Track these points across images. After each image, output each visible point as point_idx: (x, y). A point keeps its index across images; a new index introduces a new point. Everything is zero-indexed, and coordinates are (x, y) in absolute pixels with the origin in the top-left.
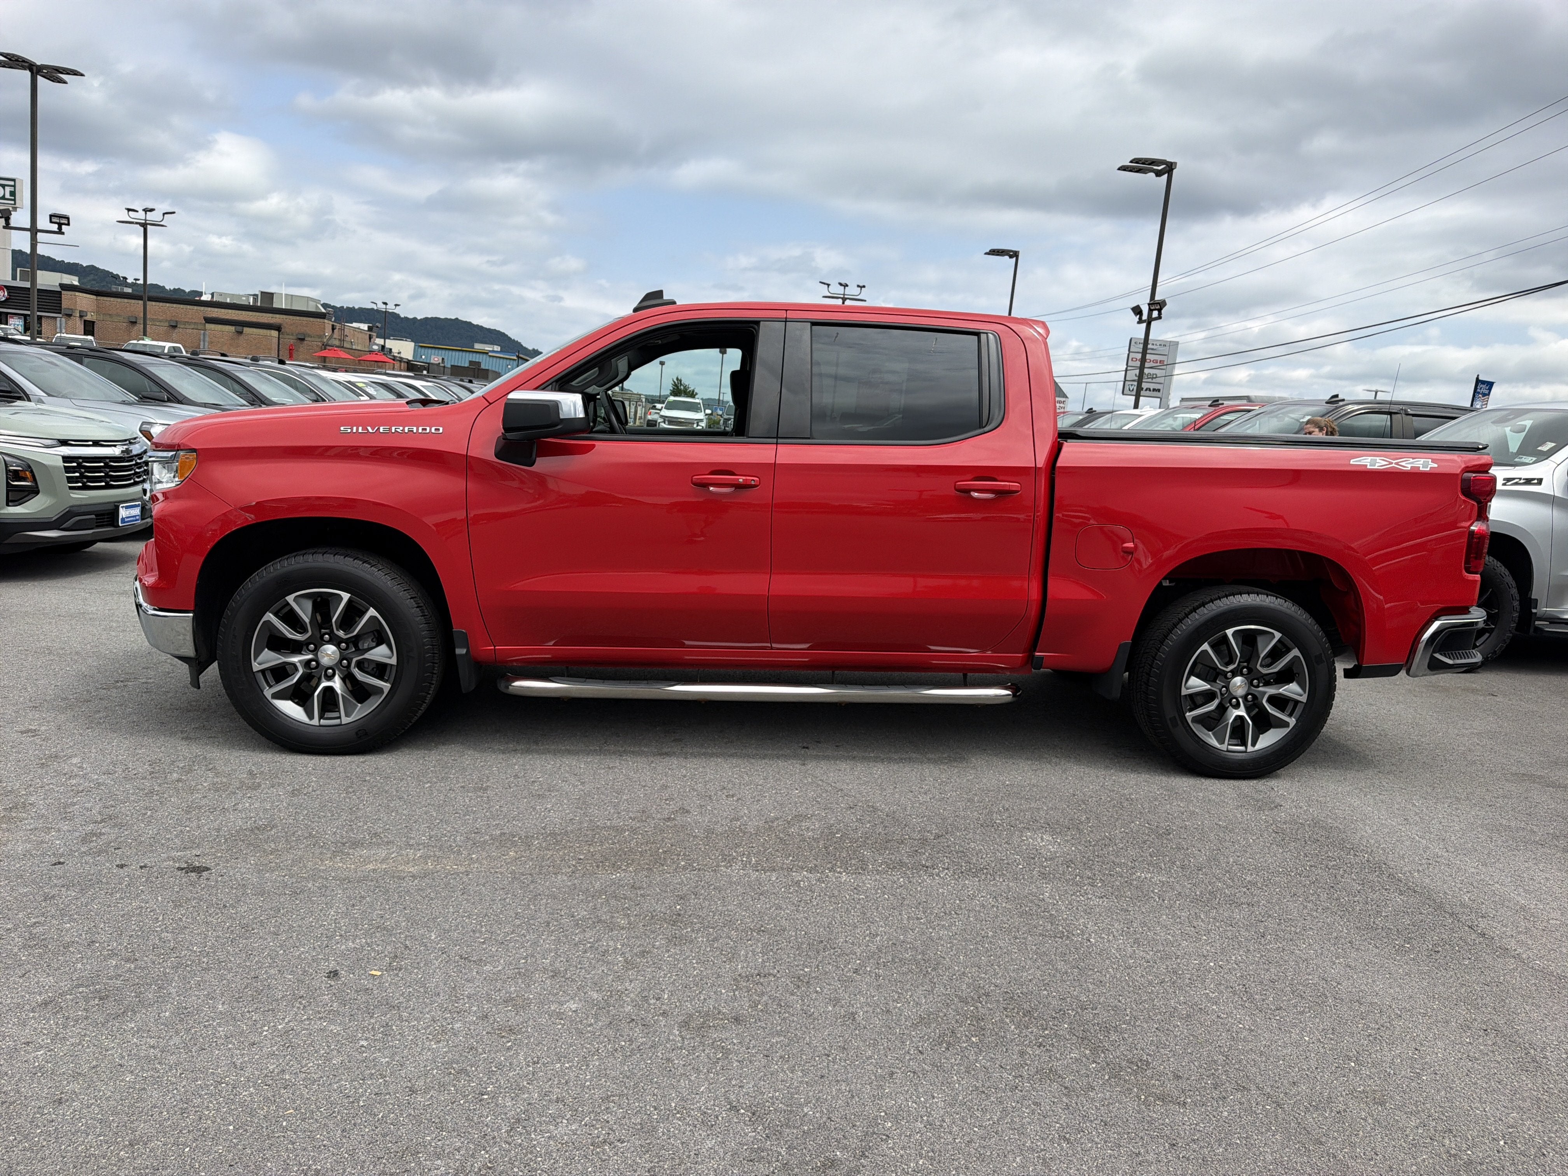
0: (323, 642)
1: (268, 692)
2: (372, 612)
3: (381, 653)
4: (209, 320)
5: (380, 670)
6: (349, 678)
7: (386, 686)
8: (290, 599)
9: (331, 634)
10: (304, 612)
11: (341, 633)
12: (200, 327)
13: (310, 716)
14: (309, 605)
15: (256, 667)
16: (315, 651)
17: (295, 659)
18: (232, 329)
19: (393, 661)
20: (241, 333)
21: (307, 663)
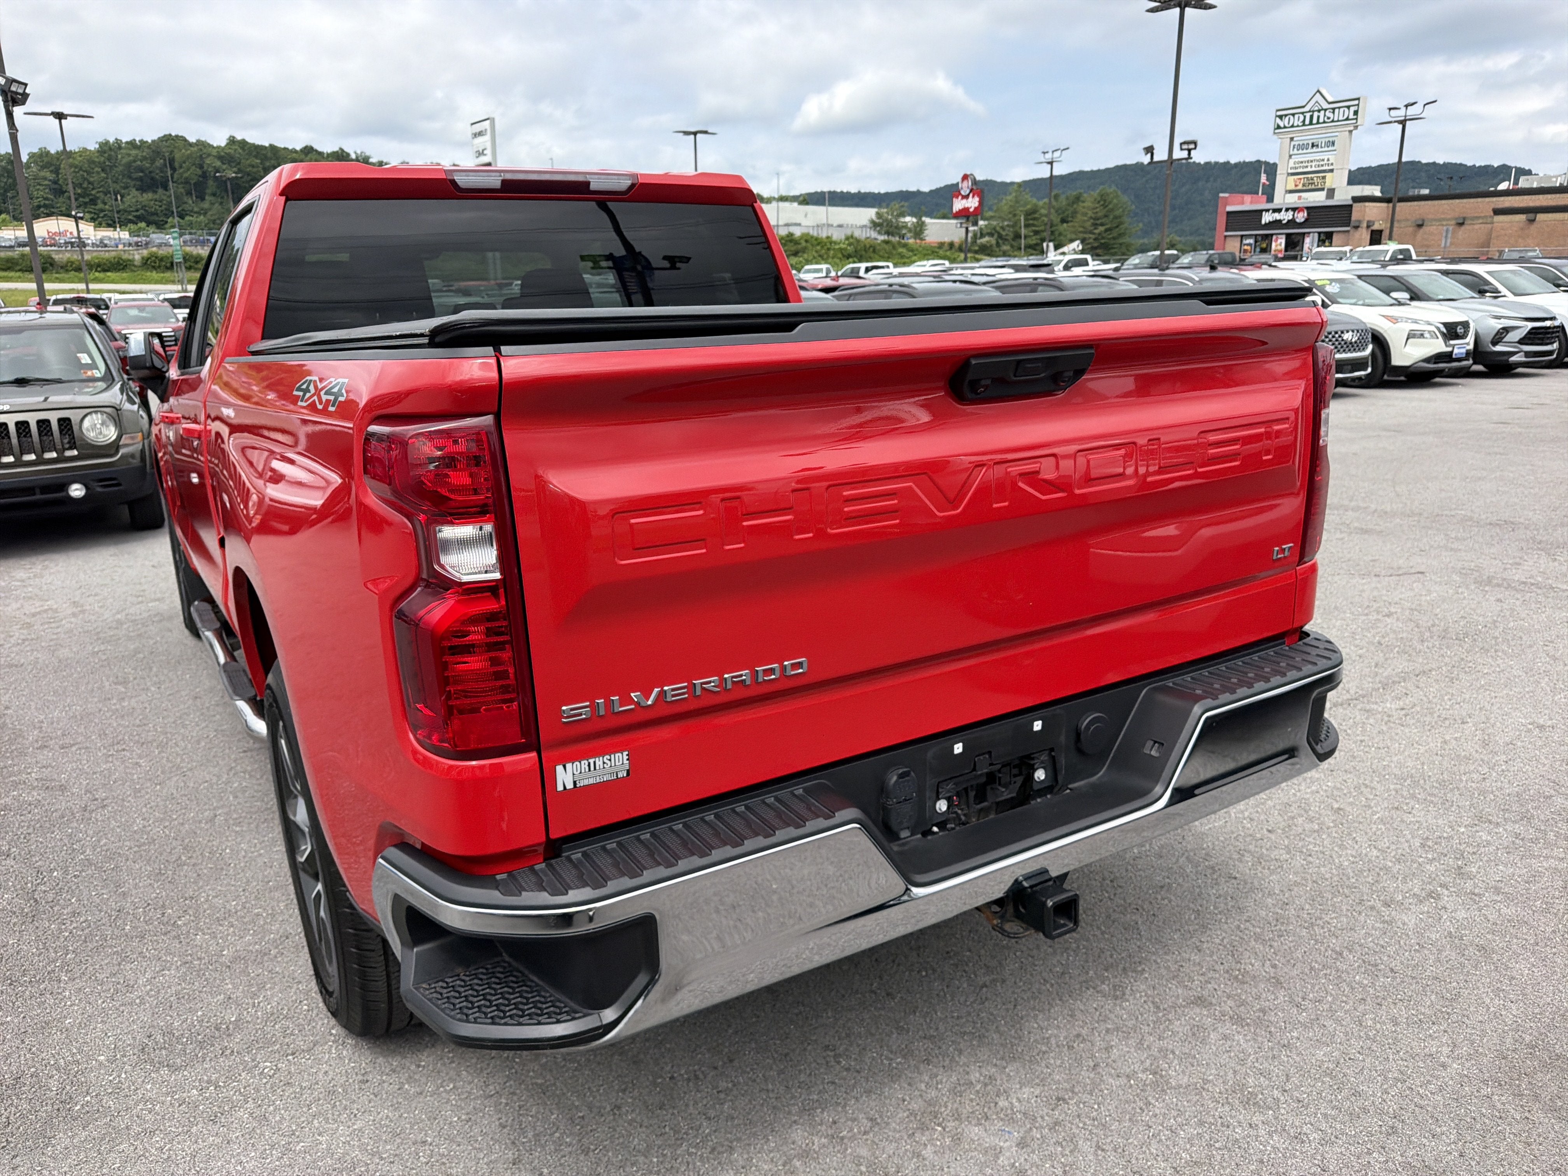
4: (1497, 212)
12: (1489, 220)
18: (1523, 217)
20: (1532, 221)
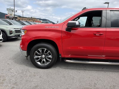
0: (43, 55)
1: (36, 61)
2: (49, 51)
3: (50, 56)
4: (28, 19)
5: (50, 58)
6: (46, 59)
7: (51, 61)
8: (39, 49)
9: (44, 54)
10: (41, 51)
11: (45, 54)
13: (41, 64)
14: (41, 50)
15: (35, 58)
16: (42, 56)
17: (39, 57)
19: (52, 57)
21: (41, 57)
